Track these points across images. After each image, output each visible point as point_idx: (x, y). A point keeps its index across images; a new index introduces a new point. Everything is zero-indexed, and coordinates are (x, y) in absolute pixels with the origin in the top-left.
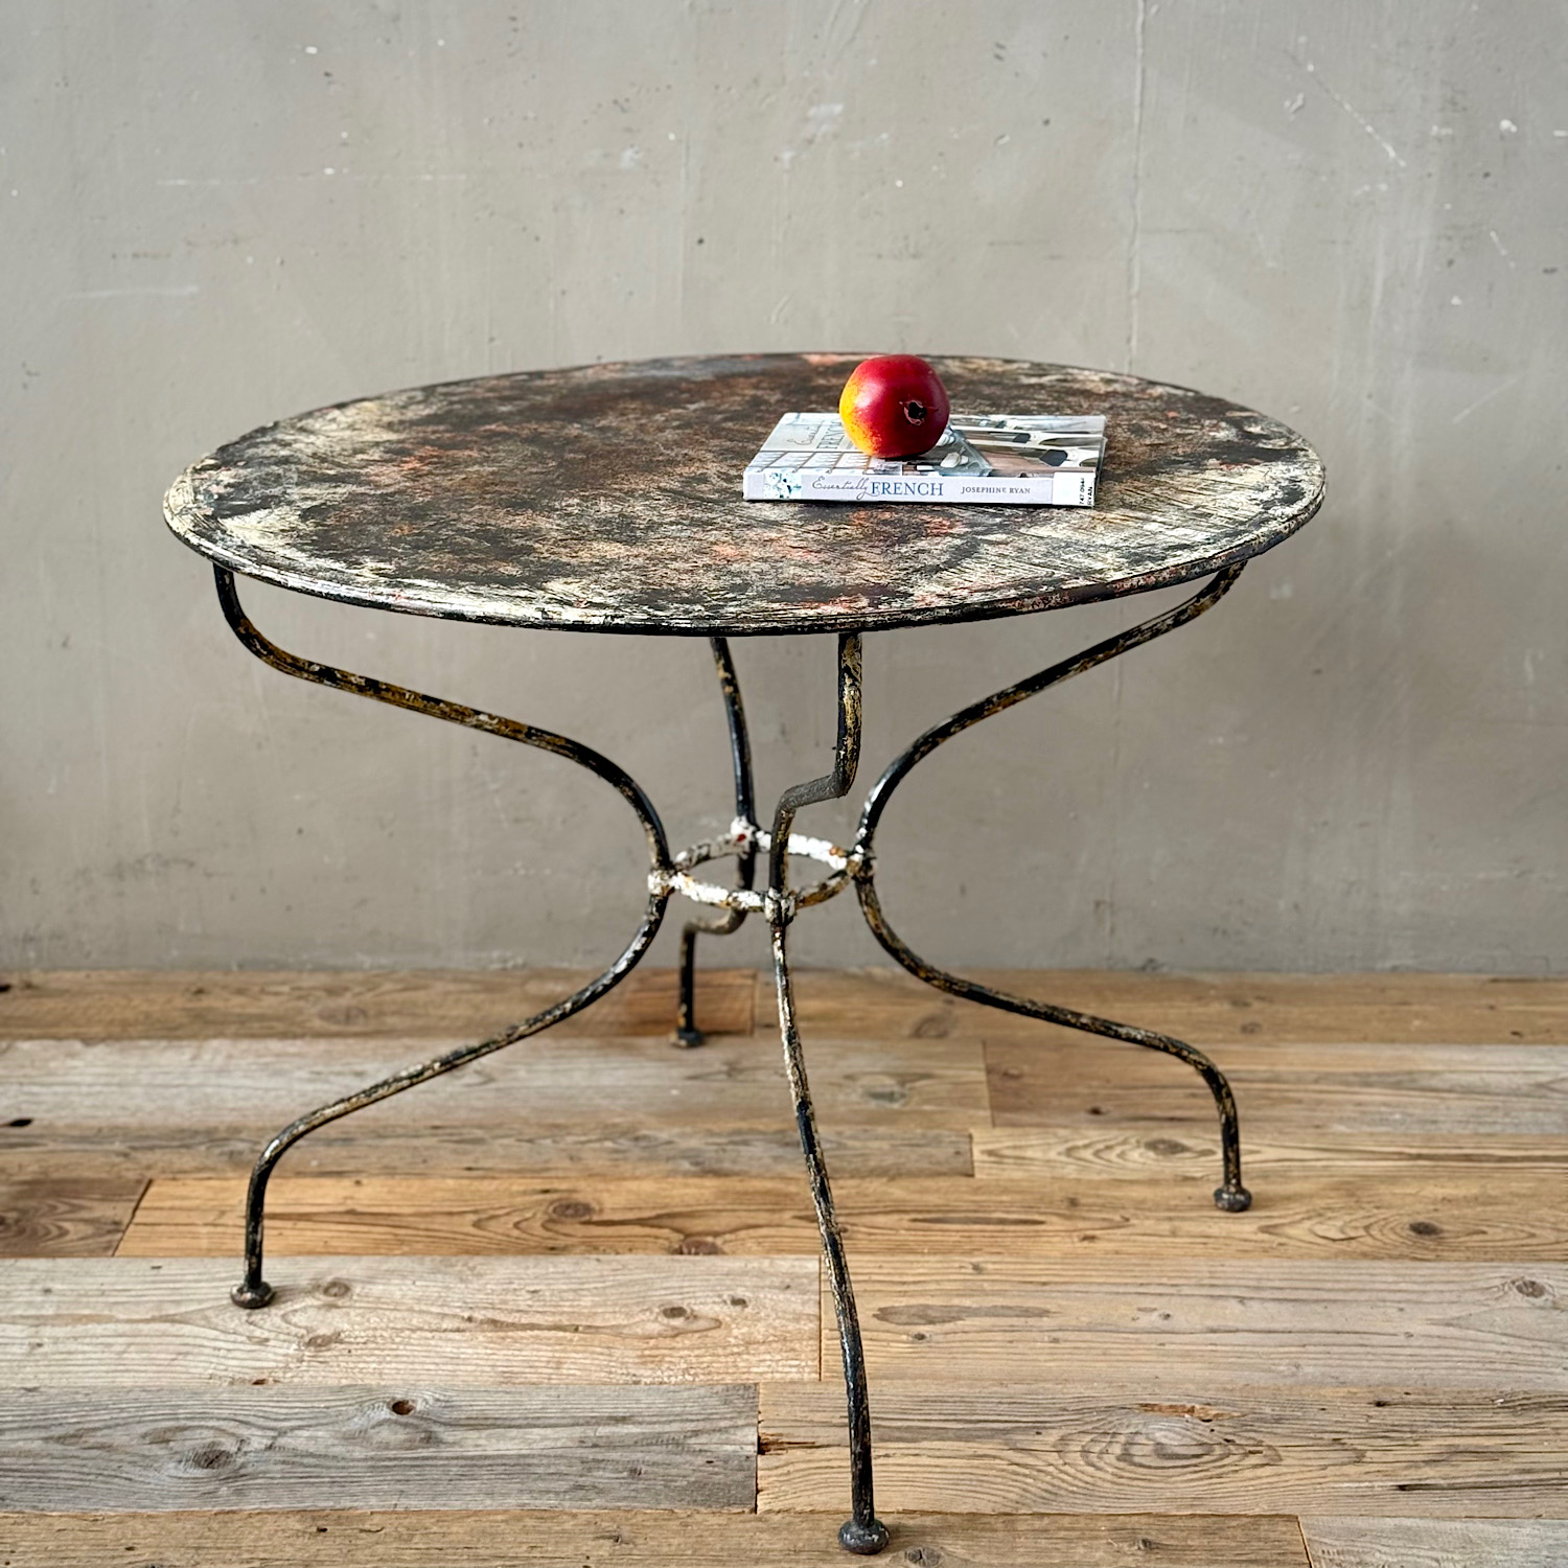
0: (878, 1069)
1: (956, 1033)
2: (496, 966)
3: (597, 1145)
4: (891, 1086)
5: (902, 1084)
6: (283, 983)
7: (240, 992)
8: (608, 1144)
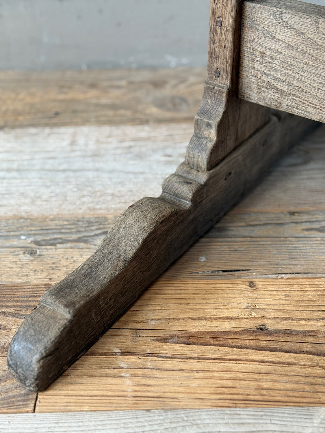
6: (121, 78)
7: (93, 86)
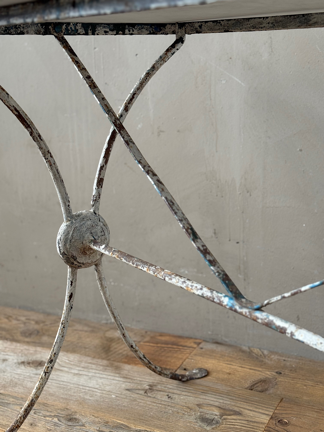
0: (217, 404)
1: (271, 391)
2: (104, 322)
3: (51, 419)
4: (216, 415)
5: (221, 416)
8: (56, 420)
